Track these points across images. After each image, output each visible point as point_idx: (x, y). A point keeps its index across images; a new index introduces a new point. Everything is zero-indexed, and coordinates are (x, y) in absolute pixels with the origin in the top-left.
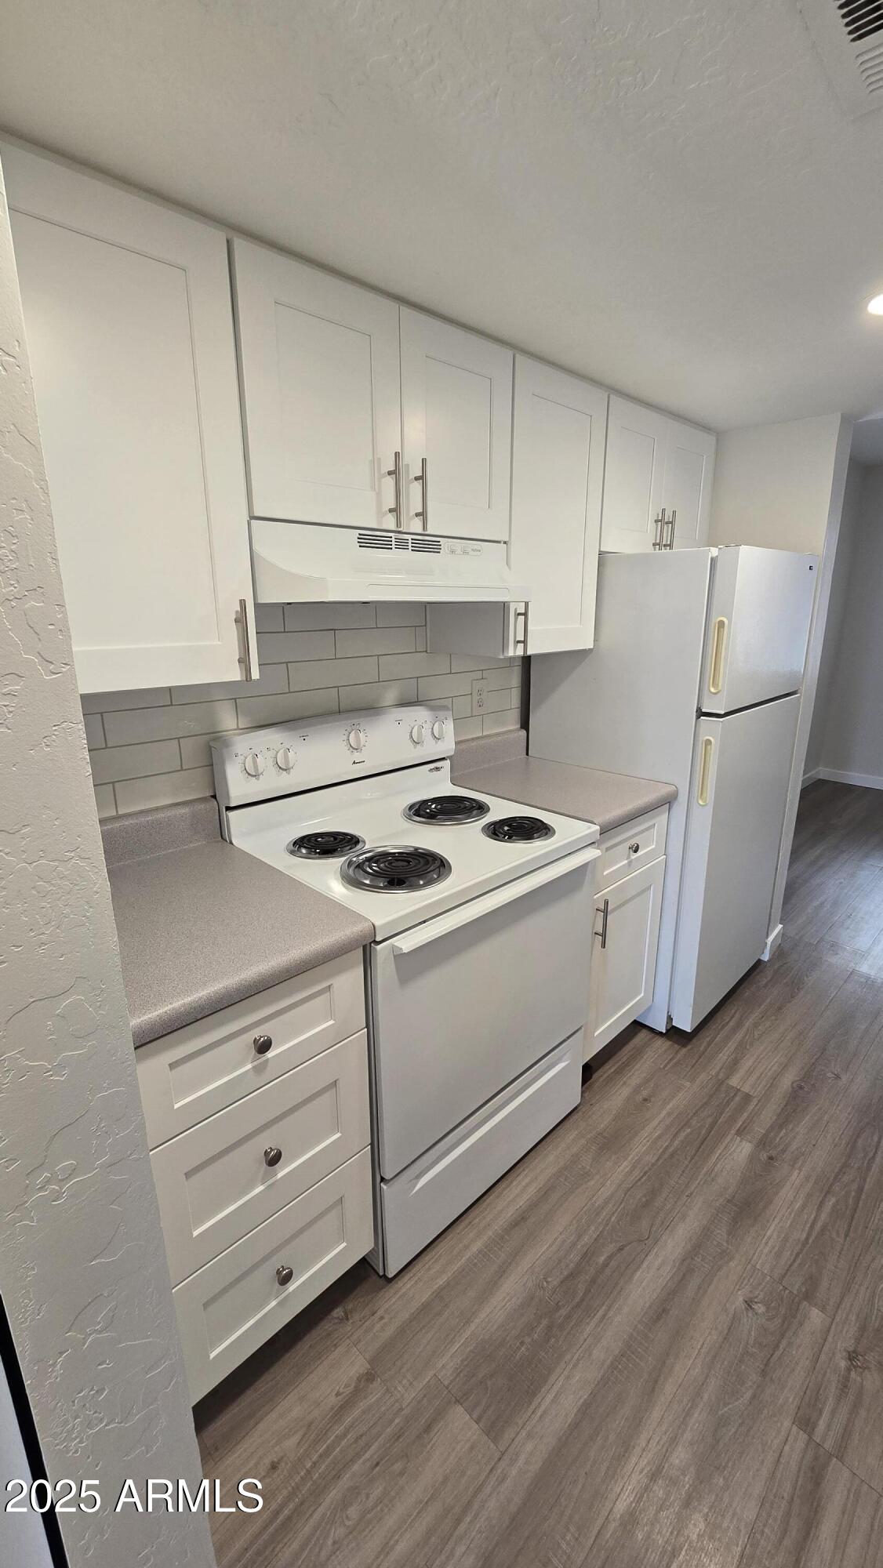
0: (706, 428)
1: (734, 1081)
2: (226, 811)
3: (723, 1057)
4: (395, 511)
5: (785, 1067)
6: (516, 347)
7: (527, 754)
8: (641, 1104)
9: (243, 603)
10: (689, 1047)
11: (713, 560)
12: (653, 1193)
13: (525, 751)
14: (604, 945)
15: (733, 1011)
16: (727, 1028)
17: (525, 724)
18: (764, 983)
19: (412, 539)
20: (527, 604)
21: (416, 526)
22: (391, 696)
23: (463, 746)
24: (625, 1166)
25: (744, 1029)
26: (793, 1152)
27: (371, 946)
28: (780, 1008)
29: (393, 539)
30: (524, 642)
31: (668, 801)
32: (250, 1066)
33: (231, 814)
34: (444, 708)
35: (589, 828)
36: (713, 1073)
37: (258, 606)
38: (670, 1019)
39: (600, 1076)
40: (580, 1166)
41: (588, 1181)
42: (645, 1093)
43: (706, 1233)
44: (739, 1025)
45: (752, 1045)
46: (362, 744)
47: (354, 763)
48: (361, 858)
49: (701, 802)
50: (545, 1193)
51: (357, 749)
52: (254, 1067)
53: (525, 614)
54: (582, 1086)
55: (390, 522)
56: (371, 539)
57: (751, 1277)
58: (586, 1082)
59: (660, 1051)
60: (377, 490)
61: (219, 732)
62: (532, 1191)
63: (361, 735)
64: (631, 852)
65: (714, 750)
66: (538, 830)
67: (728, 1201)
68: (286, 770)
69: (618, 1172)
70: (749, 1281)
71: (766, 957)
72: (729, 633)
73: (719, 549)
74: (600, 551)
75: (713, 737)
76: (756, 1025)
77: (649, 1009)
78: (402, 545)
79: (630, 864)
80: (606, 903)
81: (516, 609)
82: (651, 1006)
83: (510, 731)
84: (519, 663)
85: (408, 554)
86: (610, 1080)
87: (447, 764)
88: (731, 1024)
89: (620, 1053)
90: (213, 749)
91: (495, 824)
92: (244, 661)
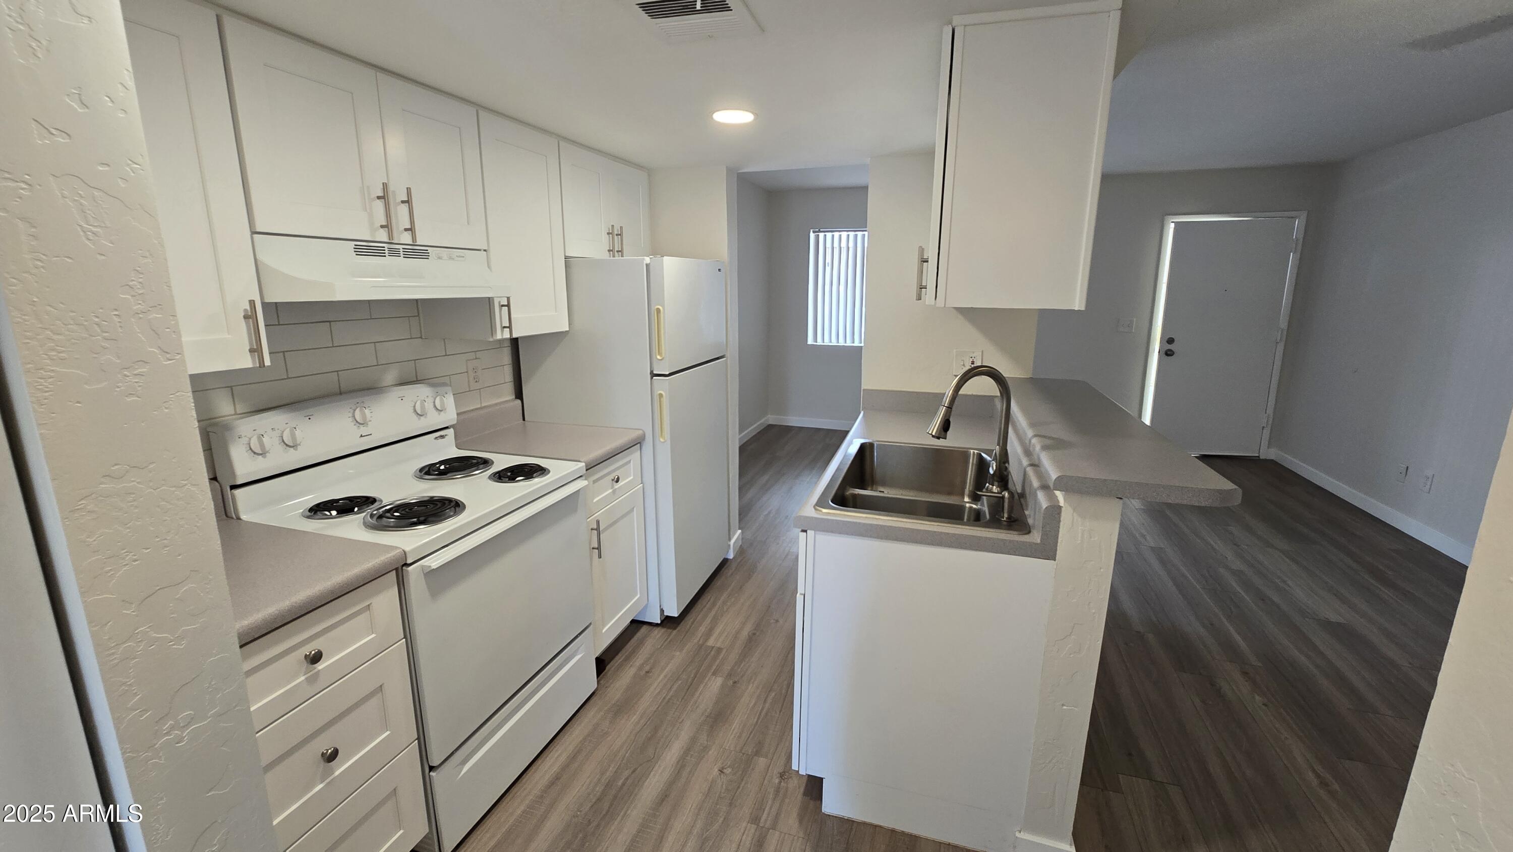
0: (639, 167)
1: (710, 643)
2: (231, 489)
3: (702, 629)
4: (387, 227)
5: (744, 624)
6: (479, 106)
7: (524, 419)
8: (645, 675)
9: (252, 303)
10: (679, 628)
11: (647, 265)
12: (656, 729)
13: (522, 417)
14: (600, 557)
15: (709, 597)
16: (705, 609)
17: (519, 395)
18: (730, 573)
19: (403, 249)
20: (508, 299)
21: (406, 238)
22: (390, 377)
23: (465, 416)
24: (635, 718)
25: (717, 606)
26: (748, 675)
27: (402, 569)
28: (741, 588)
29: (386, 249)
30: (510, 327)
31: (638, 442)
32: (303, 678)
33: (238, 492)
34: (444, 384)
35: (577, 465)
36: (696, 641)
37: (265, 305)
38: (662, 611)
39: (611, 668)
40: (600, 730)
41: (607, 737)
42: (647, 668)
43: (693, 740)
44: (714, 605)
45: (722, 616)
46: (368, 420)
47: (361, 436)
48: (381, 511)
49: (662, 440)
50: (573, 758)
51: (363, 424)
52: (306, 679)
53: (508, 306)
54: (598, 677)
55: (382, 236)
56: (365, 249)
57: (722, 756)
58: (600, 675)
59: (658, 636)
60: (368, 211)
61: (215, 418)
62: (563, 758)
63: (367, 411)
64: (615, 483)
65: (665, 401)
66: (536, 471)
67: (707, 717)
68: (293, 447)
69: (629, 724)
70: (721, 758)
71: (731, 556)
72: (664, 317)
73: (650, 258)
74: (565, 256)
75: (663, 390)
76: (724, 603)
77: (646, 607)
78: (394, 253)
79: (614, 492)
80: (598, 522)
81: (500, 302)
82: (647, 604)
83: (506, 401)
84: (508, 344)
85: (400, 261)
86: (621, 666)
87: (451, 431)
88: (708, 606)
89: (626, 647)
90: (210, 434)
91: (499, 472)
92: (255, 350)
